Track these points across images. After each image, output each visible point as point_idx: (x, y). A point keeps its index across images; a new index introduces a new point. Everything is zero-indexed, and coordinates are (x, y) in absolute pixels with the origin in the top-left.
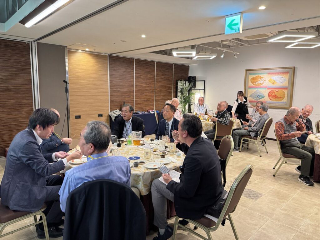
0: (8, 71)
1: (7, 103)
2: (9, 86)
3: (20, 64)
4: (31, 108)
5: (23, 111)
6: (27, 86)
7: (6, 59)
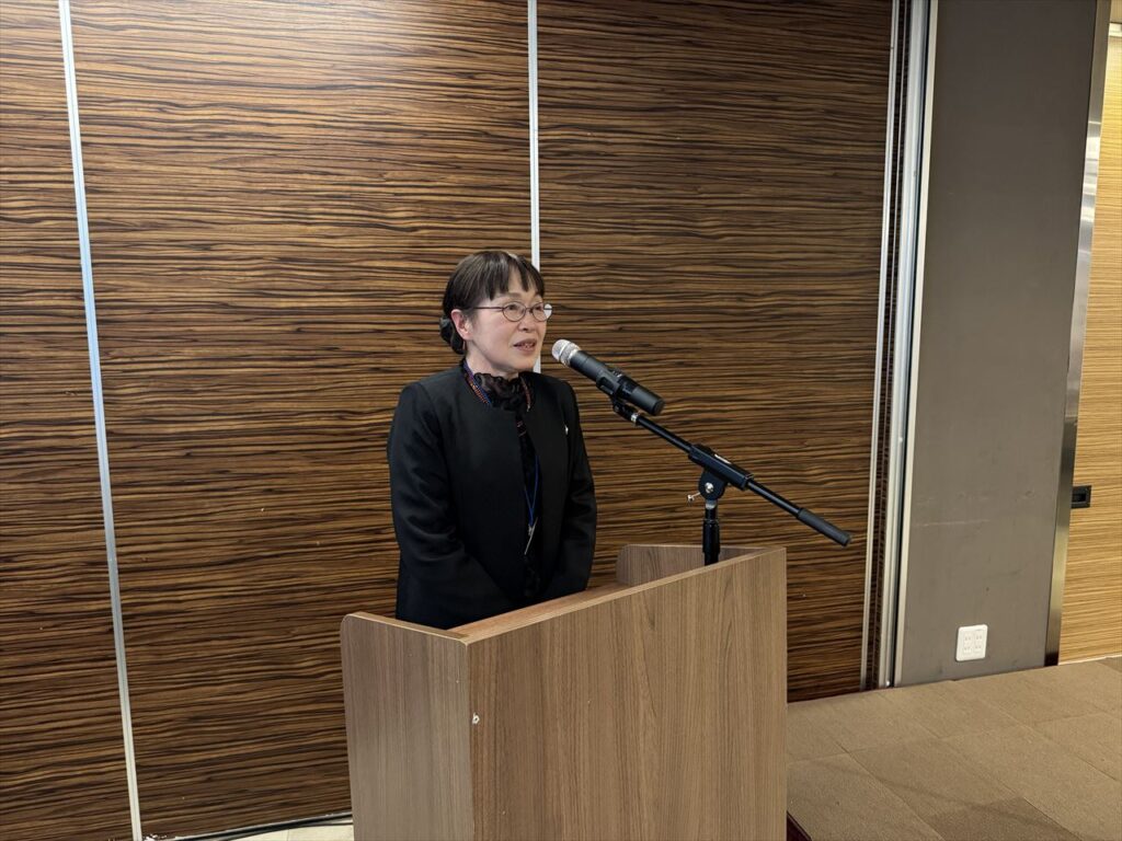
0: (756, 179)
1: (728, 406)
2: (752, 287)
3: (824, 132)
4: (856, 440)
5: (813, 460)
6: (852, 290)
7: (751, 93)
